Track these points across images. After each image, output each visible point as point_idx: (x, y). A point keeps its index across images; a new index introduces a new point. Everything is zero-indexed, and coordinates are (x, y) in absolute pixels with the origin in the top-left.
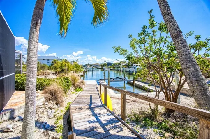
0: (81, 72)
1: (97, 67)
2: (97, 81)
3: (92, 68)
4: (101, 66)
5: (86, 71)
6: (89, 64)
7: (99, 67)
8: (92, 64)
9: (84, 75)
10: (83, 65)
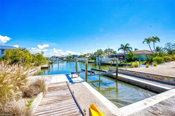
0: (46, 64)
1: (63, 59)
2: (66, 75)
3: (58, 60)
4: (67, 58)
5: (52, 63)
6: (54, 56)
7: (65, 59)
8: (58, 56)
9: (49, 67)
10: (49, 57)
